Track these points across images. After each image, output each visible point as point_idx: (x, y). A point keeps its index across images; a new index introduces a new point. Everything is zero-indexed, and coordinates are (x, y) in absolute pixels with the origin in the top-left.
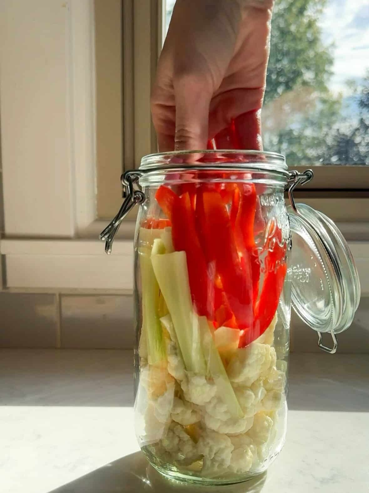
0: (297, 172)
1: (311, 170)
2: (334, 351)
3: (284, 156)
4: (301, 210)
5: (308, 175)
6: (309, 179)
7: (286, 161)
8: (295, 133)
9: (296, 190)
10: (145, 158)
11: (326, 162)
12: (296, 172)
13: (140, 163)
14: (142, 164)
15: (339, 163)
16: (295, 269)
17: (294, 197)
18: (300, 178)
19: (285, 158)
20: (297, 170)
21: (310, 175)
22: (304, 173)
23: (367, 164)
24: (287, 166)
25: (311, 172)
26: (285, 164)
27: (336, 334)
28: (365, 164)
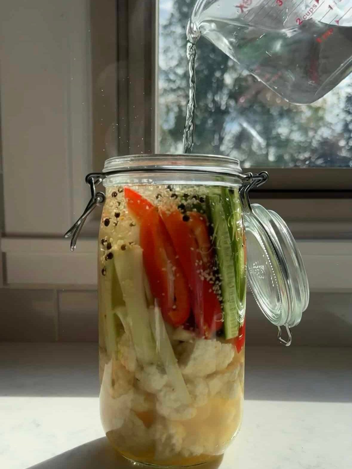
0: (252, 174)
1: (267, 172)
2: (289, 344)
3: (239, 161)
4: (256, 210)
5: (263, 177)
6: (264, 181)
7: (240, 165)
8: (283, 137)
9: (251, 191)
10: (108, 161)
11: (312, 165)
12: (250, 174)
13: (104, 165)
14: (105, 167)
15: (324, 165)
16: (254, 266)
17: (249, 198)
18: (255, 180)
19: (239, 162)
20: (251, 172)
21: (265, 177)
22: (259, 175)
23: (351, 166)
24: (241, 169)
25: (266, 174)
26: (239, 167)
27: (291, 328)
28: (349, 166)
